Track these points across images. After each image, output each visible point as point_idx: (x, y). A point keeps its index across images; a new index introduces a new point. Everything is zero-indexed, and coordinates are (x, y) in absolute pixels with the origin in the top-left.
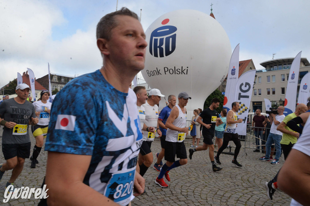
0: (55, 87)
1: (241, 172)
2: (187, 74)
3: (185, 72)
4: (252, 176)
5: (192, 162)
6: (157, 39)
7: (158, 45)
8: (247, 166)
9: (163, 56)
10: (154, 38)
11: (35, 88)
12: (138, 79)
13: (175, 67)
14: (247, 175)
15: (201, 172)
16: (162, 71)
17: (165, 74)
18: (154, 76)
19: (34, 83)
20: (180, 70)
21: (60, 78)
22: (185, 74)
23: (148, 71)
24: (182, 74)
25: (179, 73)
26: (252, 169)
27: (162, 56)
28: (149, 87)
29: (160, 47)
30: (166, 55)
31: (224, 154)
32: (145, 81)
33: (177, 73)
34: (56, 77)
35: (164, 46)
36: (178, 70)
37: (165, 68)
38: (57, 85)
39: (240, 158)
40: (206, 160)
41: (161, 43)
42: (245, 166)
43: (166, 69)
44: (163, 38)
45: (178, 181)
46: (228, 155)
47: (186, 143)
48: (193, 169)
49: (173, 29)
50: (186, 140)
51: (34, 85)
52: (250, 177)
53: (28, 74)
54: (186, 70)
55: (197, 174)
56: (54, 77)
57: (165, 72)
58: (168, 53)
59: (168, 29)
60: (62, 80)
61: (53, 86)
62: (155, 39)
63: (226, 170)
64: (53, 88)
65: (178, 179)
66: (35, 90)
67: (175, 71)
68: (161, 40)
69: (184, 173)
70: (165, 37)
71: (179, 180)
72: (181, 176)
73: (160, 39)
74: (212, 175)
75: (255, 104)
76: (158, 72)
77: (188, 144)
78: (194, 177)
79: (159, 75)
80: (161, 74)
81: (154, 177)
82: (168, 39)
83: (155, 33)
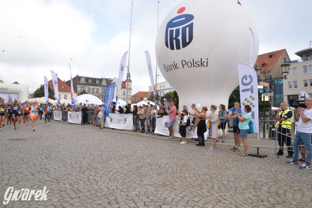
0: (83, 88)
1: (268, 181)
2: (207, 66)
3: (205, 64)
4: (283, 186)
5: (210, 168)
6: (173, 30)
7: (174, 36)
8: (277, 172)
9: (180, 48)
10: (170, 29)
11: (59, 89)
12: (158, 75)
13: (193, 60)
14: (277, 185)
15: (217, 181)
16: (180, 65)
17: (183, 68)
18: (172, 71)
19: (57, 85)
20: (199, 62)
21: (87, 79)
22: (204, 66)
23: (165, 66)
24: (201, 66)
25: (198, 66)
26: (283, 177)
27: (178, 48)
29: (176, 38)
30: (184, 46)
31: (251, 157)
33: (196, 66)
34: (83, 79)
35: (180, 38)
36: (197, 63)
37: (183, 61)
38: (84, 87)
39: (269, 161)
40: (226, 164)
41: (177, 35)
42: (275, 172)
43: (184, 63)
44: (179, 29)
45: (185, 194)
46: (255, 158)
47: (208, 143)
48: (208, 177)
49: (190, 17)
50: (209, 139)
51: (57, 87)
52: (280, 188)
54: (206, 62)
55: (211, 184)
56: (82, 79)
57: (183, 65)
58: (185, 44)
59: (184, 19)
60: (90, 81)
61: (81, 88)
62: (170, 30)
63: (250, 178)
64: (81, 90)
65: (186, 191)
66: (59, 91)
67: (194, 64)
68: (178, 31)
69: (196, 183)
70: (181, 27)
71: (188, 191)
72: (191, 186)
73: (176, 30)
74: (231, 185)
75: (291, 97)
76: (175, 67)
77: (210, 144)
78: (207, 188)
79: (176, 69)
80: (179, 68)
81: (157, 188)
82: (184, 30)
83: (170, 24)
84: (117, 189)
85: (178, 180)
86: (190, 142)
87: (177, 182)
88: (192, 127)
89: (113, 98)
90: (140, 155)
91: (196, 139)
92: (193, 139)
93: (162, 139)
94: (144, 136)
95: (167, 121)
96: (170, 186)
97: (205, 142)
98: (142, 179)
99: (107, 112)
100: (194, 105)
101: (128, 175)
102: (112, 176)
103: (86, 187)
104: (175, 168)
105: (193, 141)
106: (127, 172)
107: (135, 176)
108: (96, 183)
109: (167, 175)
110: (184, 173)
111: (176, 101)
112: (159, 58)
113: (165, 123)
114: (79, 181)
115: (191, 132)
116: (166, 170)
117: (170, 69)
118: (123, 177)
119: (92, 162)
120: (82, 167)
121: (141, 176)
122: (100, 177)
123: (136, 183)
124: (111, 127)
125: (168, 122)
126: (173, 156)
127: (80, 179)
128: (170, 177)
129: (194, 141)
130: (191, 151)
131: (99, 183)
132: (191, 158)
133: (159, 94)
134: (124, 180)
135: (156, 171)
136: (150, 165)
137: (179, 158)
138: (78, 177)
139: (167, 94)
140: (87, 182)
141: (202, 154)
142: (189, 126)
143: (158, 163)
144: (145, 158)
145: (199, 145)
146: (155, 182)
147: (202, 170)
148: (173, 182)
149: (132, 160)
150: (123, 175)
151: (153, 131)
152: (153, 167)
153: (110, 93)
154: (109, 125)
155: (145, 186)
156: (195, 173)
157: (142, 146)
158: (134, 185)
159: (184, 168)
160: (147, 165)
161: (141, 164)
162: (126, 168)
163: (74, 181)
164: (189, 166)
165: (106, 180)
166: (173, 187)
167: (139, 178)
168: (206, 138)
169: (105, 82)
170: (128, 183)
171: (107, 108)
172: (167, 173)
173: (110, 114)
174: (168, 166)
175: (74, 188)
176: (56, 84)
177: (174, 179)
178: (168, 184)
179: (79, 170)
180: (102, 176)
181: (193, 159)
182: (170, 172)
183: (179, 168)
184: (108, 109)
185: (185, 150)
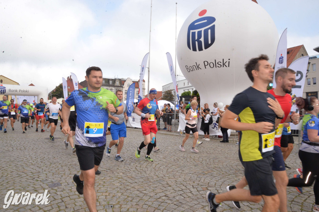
2: (229, 66)
3: (227, 64)
6: (195, 32)
7: (196, 38)
9: (202, 50)
10: (191, 31)
12: (177, 75)
13: (215, 60)
16: (202, 66)
17: (206, 68)
18: (194, 72)
20: (221, 62)
22: (226, 66)
23: (186, 67)
24: (223, 67)
25: (220, 66)
27: (200, 49)
28: (189, 83)
29: (198, 40)
30: (206, 48)
32: (184, 77)
33: (218, 67)
35: (202, 39)
36: (219, 63)
37: (205, 62)
41: (200, 36)
43: (206, 63)
44: (201, 31)
45: (224, 180)
47: (232, 139)
49: (212, 20)
50: (231, 136)
53: (72, 78)
54: (227, 63)
57: (205, 66)
58: (207, 46)
59: (206, 21)
62: (192, 33)
65: (224, 178)
67: (216, 64)
68: (200, 33)
69: (231, 172)
70: (203, 29)
71: (226, 178)
72: (227, 174)
73: (198, 32)
76: (198, 67)
77: (233, 141)
78: (242, 176)
79: (198, 69)
80: (201, 69)
81: (198, 176)
82: (206, 32)
83: (192, 26)
84: (165, 176)
85: (214, 170)
86: (213, 139)
87: (214, 171)
88: (215, 125)
89: (133, 98)
90: (172, 150)
91: (219, 137)
92: (216, 136)
94: (168, 134)
96: (209, 174)
97: (229, 139)
98: (182, 169)
99: (129, 112)
101: (169, 165)
102: (155, 167)
103: (137, 175)
104: (208, 161)
106: (167, 164)
107: (175, 167)
108: (144, 172)
109: (203, 166)
110: (218, 165)
112: (181, 59)
114: (129, 171)
115: (214, 129)
116: (201, 162)
117: (192, 70)
118: (166, 167)
119: (132, 156)
120: (126, 160)
121: (181, 167)
122: (146, 167)
123: (178, 172)
124: (134, 126)
126: (203, 151)
127: (130, 170)
128: (206, 168)
129: (217, 138)
130: (217, 147)
131: (148, 172)
132: (220, 152)
133: (172, 93)
134: (167, 170)
135: (191, 163)
136: (184, 158)
137: (208, 152)
138: (126, 167)
139: (184, 93)
140: (137, 172)
141: (228, 149)
142: (212, 124)
143: (191, 157)
144: (177, 153)
145: (223, 141)
146: (195, 171)
147: (232, 162)
148: (210, 171)
149: (167, 155)
150: (164, 166)
152: (189, 160)
153: (131, 94)
154: (131, 124)
155: (187, 174)
156: (228, 165)
157: (170, 143)
158: (177, 174)
159: (217, 161)
160: (182, 158)
161: (176, 157)
162: (164, 161)
163: (125, 170)
164: (220, 159)
165: (152, 170)
166: (213, 175)
167: (180, 169)
168: (229, 135)
169: (119, 82)
170: (172, 173)
171: (129, 108)
172: (202, 164)
173: (132, 114)
174: (202, 159)
175: (128, 176)
176: (76, 85)
177: (210, 169)
178: (206, 172)
179: (125, 163)
180: (147, 167)
181: (221, 153)
182: (204, 163)
183: (212, 160)
184: (130, 110)
185: (211, 146)
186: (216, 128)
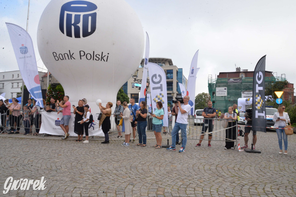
2: (107, 61)
3: (105, 58)
6: (71, 15)
7: (73, 22)
9: (79, 37)
10: (66, 12)
13: (94, 52)
16: (76, 55)
17: (81, 59)
18: (64, 61)
20: (99, 55)
22: (104, 61)
24: (101, 60)
25: (97, 59)
27: (77, 36)
29: (75, 25)
30: (84, 36)
33: (96, 59)
35: (80, 25)
36: (98, 56)
37: (81, 52)
43: (82, 54)
44: (80, 15)
49: (93, 7)
54: (106, 57)
57: (81, 56)
58: (86, 34)
59: (86, 6)
62: (67, 14)
67: (93, 56)
68: (77, 17)
70: (82, 14)
75: (133, 95)
76: (71, 56)
79: (71, 59)
80: (75, 59)
82: (86, 17)
83: (67, 7)
92: (93, 136)
93: (54, 140)
95: (58, 119)
100: (84, 100)
105: (94, 139)
111: (55, 95)
113: (56, 121)
117: (62, 59)
125: (60, 120)
151: (38, 131)
186: (92, 128)
